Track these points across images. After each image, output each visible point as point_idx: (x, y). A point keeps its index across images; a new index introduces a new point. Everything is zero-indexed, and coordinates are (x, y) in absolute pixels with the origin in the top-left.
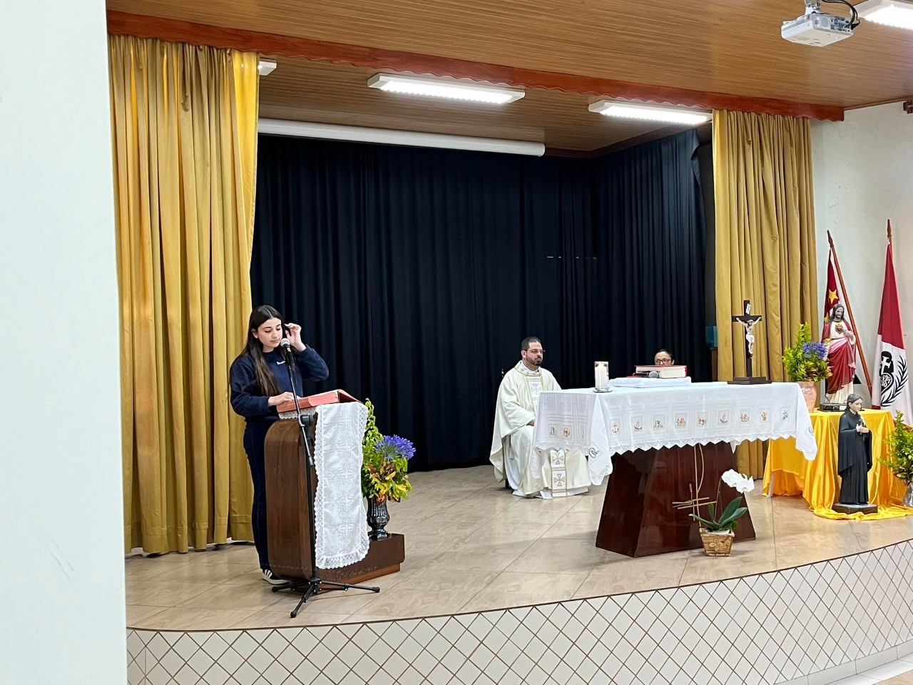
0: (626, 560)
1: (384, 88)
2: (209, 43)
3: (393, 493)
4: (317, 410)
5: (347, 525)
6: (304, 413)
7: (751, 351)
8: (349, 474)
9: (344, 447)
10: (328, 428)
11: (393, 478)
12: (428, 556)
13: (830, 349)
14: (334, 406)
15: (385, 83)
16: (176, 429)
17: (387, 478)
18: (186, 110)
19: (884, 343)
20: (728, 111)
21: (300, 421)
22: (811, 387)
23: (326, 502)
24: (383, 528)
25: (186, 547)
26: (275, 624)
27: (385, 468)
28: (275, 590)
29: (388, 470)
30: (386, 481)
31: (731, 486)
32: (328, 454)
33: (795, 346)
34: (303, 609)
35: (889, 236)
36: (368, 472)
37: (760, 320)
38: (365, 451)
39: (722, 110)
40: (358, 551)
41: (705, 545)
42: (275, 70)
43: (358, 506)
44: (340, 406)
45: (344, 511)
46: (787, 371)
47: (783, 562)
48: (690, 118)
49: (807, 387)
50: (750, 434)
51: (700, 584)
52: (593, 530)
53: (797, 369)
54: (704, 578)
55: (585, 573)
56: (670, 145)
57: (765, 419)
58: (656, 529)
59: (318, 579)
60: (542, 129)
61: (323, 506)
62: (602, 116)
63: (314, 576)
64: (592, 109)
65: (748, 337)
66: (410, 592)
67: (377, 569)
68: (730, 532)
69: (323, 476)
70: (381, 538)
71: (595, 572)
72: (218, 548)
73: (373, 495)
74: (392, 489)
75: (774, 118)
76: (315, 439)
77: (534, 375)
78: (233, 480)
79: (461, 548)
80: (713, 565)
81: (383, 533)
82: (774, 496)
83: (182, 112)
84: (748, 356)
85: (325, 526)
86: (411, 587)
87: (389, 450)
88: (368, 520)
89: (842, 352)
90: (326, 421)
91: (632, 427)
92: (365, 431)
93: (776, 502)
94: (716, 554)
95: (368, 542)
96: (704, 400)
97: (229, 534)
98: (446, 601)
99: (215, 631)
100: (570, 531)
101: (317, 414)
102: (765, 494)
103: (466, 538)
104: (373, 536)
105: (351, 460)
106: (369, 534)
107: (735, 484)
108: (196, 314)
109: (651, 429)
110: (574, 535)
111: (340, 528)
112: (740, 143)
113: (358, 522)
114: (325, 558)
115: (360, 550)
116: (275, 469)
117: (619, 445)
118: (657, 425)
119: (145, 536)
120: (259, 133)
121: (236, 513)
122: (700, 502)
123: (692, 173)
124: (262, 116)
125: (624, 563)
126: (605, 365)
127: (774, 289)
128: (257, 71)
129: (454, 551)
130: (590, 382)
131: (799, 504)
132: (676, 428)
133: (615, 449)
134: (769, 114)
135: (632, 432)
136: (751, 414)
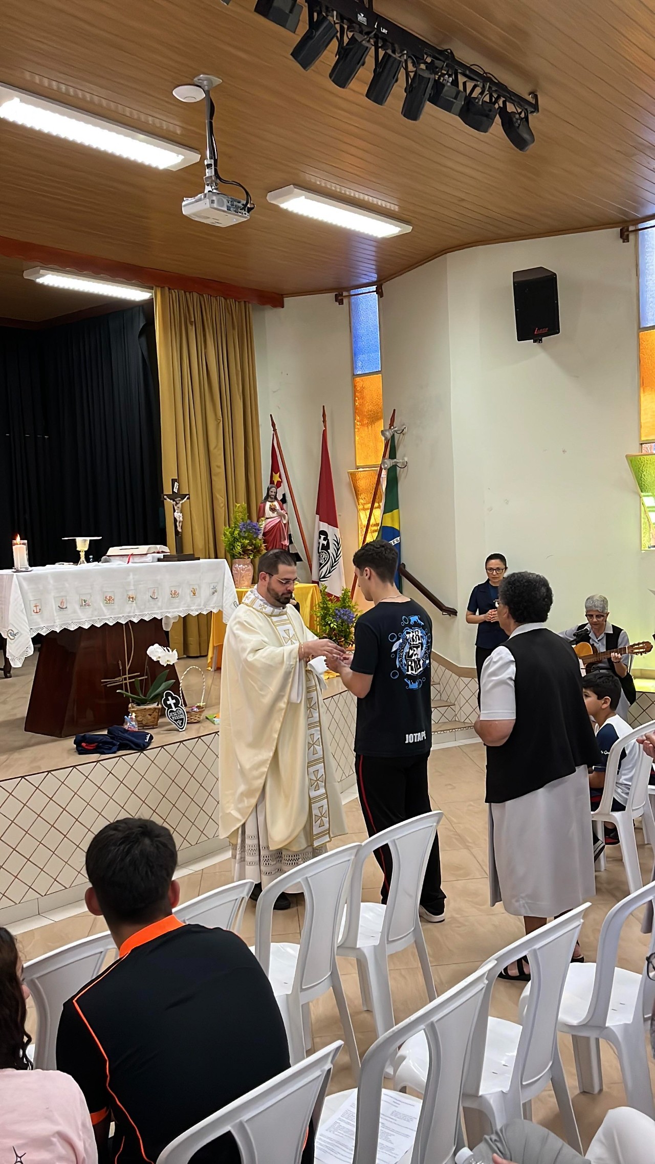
0: (53, 741)
13: (265, 528)
19: (321, 522)
20: (169, 289)
22: (247, 564)
31: (155, 660)
33: (233, 525)
35: (324, 421)
39: (163, 287)
46: (227, 548)
48: (136, 294)
49: (244, 565)
50: (181, 609)
52: (22, 715)
53: (234, 546)
56: (118, 321)
57: (194, 594)
62: (40, 284)
64: (27, 275)
68: (158, 705)
71: (16, 755)
75: (216, 299)
89: (275, 530)
91: (53, 605)
94: (143, 727)
96: (131, 577)
102: (210, 668)
107: (159, 657)
109: (77, 607)
112: (181, 323)
117: (42, 626)
118: (84, 603)
122: (130, 678)
123: (140, 351)
125: (50, 744)
126: (23, 544)
127: (218, 470)
130: (7, 563)
132: (104, 606)
133: (37, 629)
134: (211, 296)
135: (56, 611)
136: (180, 590)
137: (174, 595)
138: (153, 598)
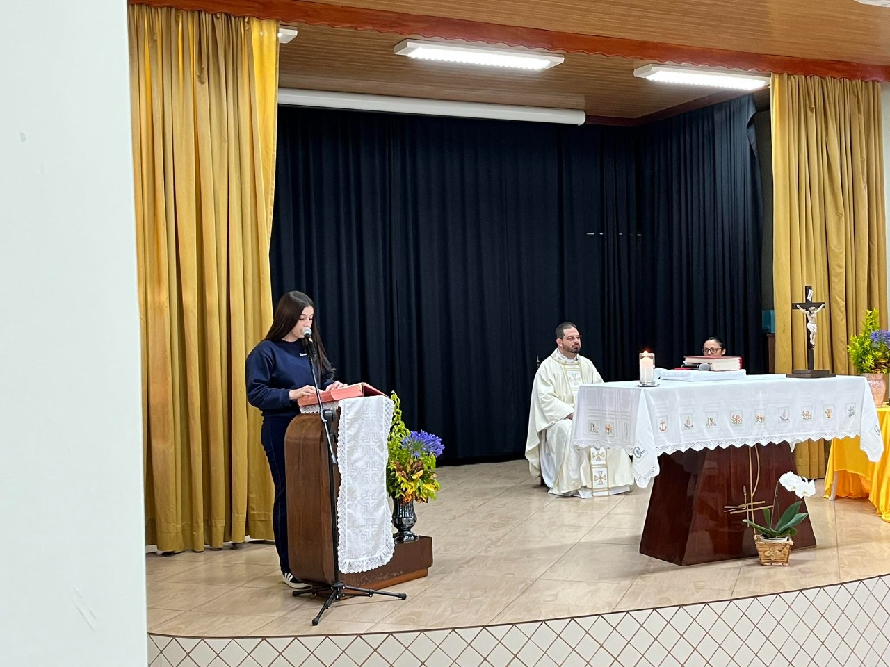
0: (674, 569)
1: (412, 55)
2: (227, 12)
3: (420, 492)
4: (341, 404)
5: (370, 527)
6: (326, 407)
7: (812, 342)
8: (374, 472)
9: (368, 444)
10: (351, 424)
11: (421, 477)
12: (457, 560)
14: (358, 400)
15: (412, 49)
16: (191, 421)
17: (414, 477)
18: (202, 83)
20: (789, 75)
21: (322, 416)
22: (879, 380)
23: (350, 502)
24: (409, 530)
25: (201, 545)
26: (297, 631)
27: (412, 466)
28: (296, 594)
29: (415, 468)
30: (413, 480)
31: (790, 490)
32: (352, 451)
33: (862, 335)
34: (325, 616)
36: (394, 470)
37: (824, 307)
38: (390, 447)
39: (782, 74)
40: (382, 555)
41: (760, 553)
42: (296, 38)
43: (383, 507)
44: (364, 400)
45: (368, 512)
46: (852, 362)
47: (847, 574)
48: (747, 83)
49: (875, 380)
50: (813, 432)
51: (755, 597)
52: (637, 534)
53: (864, 360)
54: (758, 590)
55: (627, 583)
56: (724, 111)
57: (829, 416)
58: (707, 534)
59: (342, 584)
60: (581, 95)
61: (346, 506)
62: (649, 81)
63: (337, 581)
64: (637, 73)
65: (810, 326)
66: (439, 599)
67: (404, 574)
68: (788, 540)
69: (346, 474)
70: (407, 541)
71: (639, 581)
72: (235, 546)
73: (399, 495)
74: (419, 488)
75: (840, 82)
76: (338, 436)
77: (572, 364)
78: (252, 475)
79: (493, 552)
80: (769, 576)
81: (410, 536)
82: (837, 498)
83: (197, 83)
84: (810, 346)
85: (348, 528)
86: (440, 594)
87: (416, 448)
88: (394, 521)
90: (349, 417)
91: (681, 425)
92: (391, 426)
93: (839, 505)
94: (772, 563)
95: (394, 545)
96: (760, 395)
97: (247, 532)
98: (478, 611)
99: (233, 638)
100: (610, 535)
101: (340, 408)
102: (827, 496)
103: (499, 540)
104: (399, 538)
105: (376, 458)
106: (395, 536)
107: (794, 488)
108: (213, 299)
109: (704, 426)
110: (615, 539)
111: (363, 529)
112: (801, 111)
113: (382, 523)
114: (348, 561)
115: (384, 553)
116: (296, 467)
117: (668, 445)
118: (710, 422)
119: (159, 533)
120: (278, 104)
121: (254, 511)
122: (755, 507)
123: (748, 142)
124: (282, 86)
125: (671, 573)
126: (651, 357)
127: (838, 271)
128: (277, 39)
129: (486, 554)
130: (634, 374)
131: (865, 509)
132: (731, 426)
133: (663, 448)
134: (834, 78)
135: (682, 430)
136: (813, 411)
137: (807, 416)
138: (783, 419)
